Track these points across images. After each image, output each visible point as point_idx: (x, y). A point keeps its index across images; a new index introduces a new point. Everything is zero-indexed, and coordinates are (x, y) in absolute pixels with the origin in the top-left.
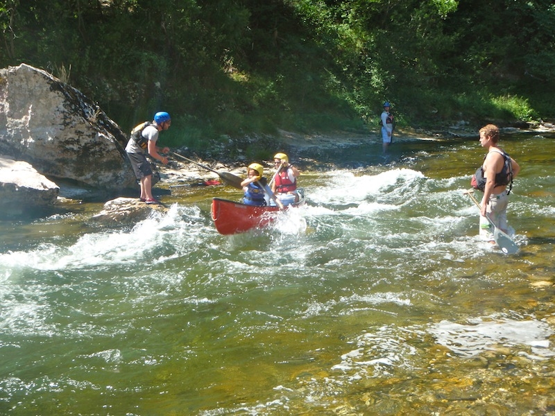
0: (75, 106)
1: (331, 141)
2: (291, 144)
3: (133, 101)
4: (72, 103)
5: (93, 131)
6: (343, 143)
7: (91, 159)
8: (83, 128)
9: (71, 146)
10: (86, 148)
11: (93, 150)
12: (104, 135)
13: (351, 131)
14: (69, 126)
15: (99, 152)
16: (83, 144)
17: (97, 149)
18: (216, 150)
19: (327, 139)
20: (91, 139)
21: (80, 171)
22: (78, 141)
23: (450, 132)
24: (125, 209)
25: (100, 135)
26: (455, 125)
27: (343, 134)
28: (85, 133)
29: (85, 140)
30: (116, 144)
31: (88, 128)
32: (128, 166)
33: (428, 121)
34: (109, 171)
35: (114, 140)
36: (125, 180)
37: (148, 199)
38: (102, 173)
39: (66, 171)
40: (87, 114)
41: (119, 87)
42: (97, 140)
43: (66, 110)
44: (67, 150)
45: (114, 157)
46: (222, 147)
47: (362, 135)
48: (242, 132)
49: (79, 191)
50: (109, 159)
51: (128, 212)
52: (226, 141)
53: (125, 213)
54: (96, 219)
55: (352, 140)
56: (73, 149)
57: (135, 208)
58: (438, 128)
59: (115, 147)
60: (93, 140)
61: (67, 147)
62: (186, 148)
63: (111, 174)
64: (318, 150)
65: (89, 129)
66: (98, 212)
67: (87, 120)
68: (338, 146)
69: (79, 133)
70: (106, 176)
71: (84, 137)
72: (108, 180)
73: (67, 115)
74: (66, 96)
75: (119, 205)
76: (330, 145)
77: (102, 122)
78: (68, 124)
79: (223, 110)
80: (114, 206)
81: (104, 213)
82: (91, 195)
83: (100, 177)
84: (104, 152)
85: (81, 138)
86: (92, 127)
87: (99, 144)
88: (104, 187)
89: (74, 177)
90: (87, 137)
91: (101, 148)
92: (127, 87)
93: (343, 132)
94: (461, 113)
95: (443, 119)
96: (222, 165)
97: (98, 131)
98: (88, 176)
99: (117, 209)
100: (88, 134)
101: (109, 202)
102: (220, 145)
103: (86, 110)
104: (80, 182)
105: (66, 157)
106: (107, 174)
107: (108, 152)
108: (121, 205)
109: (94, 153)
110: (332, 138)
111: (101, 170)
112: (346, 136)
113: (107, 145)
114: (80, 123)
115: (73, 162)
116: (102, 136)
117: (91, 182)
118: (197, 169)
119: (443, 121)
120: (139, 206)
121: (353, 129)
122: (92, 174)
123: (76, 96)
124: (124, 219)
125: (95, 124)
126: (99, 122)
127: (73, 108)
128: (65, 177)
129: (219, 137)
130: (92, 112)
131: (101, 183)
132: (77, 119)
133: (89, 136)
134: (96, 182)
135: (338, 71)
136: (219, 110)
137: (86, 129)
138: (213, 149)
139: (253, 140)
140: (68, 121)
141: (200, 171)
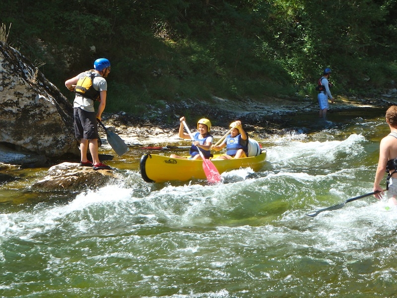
0: (15, 66)
1: (266, 107)
2: (229, 111)
3: (68, 65)
4: (11, 63)
5: (33, 93)
6: (279, 110)
7: (30, 122)
8: (22, 90)
9: (10, 108)
10: (25, 111)
11: (32, 112)
12: (44, 97)
13: (285, 98)
14: (8, 88)
15: (39, 114)
16: (22, 107)
17: (37, 111)
18: (153, 115)
19: (261, 106)
20: (31, 101)
21: (18, 135)
22: (17, 103)
23: (384, 100)
24: (71, 174)
25: (40, 96)
26: (387, 93)
27: (276, 101)
28: (24, 95)
29: (24, 102)
30: (57, 106)
31: (28, 89)
32: (69, 129)
33: (361, 89)
34: (50, 134)
35: (55, 102)
36: (66, 144)
37: (96, 164)
38: (42, 137)
39: (4, 135)
40: (26, 75)
41: (54, 50)
42: (38, 102)
43: (5, 71)
44: (6, 113)
45: (55, 120)
46: (160, 112)
47: (294, 102)
48: (178, 97)
49: (17, 156)
50: (50, 122)
51: (75, 177)
52: (162, 107)
53: (73, 179)
54: (40, 185)
55: (287, 107)
56: (12, 111)
57: (82, 174)
58: (371, 96)
59: (56, 110)
60: (33, 102)
61: (6, 109)
62: (124, 113)
63: (51, 138)
64: (257, 116)
65: (29, 91)
66: (42, 178)
67: (27, 81)
68: (274, 113)
69: (18, 94)
70: (46, 140)
71: (23, 98)
72: (48, 144)
73: (6, 75)
74: (5, 55)
75: (65, 170)
76: (266, 112)
77: (42, 84)
78: (7, 85)
79: (159, 76)
80: (59, 171)
81: (49, 178)
82: (29, 160)
83: (40, 142)
84: (44, 115)
85: (20, 100)
86: (32, 88)
87: (39, 106)
88: (43, 152)
89: (12, 141)
90: (27, 99)
91: (42, 111)
92: (62, 50)
93: (276, 99)
94: (393, 81)
95: (375, 87)
96: (161, 131)
97: (38, 93)
98: (27, 140)
99: (63, 174)
100: (28, 96)
101: (54, 167)
102: (157, 110)
103: (26, 71)
104: (18, 146)
105: (4, 120)
106: (47, 138)
107: (48, 115)
108: (66, 170)
109: (34, 116)
110: (267, 105)
111: (41, 134)
112: (280, 104)
113: (48, 107)
114: (20, 84)
115: (12, 125)
116: (42, 98)
117: (30, 147)
118: (135, 135)
119: (375, 89)
120: (87, 171)
121: (287, 96)
122: (31, 138)
123: (15, 56)
124: (71, 185)
125: (35, 85)
126: (39, 84)
127: (13, 68)
128: (3, 141)
129: (156, 103)
130: (31, 73)
131: (40, 147)
132: (16, 80)
133: (29, 98)
134: (36, 146)
135: (269, 38)
136: (155, 75)
137: (25, 90)
138: (151, 114)
139: (190, 106)
140: (6, 82)
141: (139, 136)
